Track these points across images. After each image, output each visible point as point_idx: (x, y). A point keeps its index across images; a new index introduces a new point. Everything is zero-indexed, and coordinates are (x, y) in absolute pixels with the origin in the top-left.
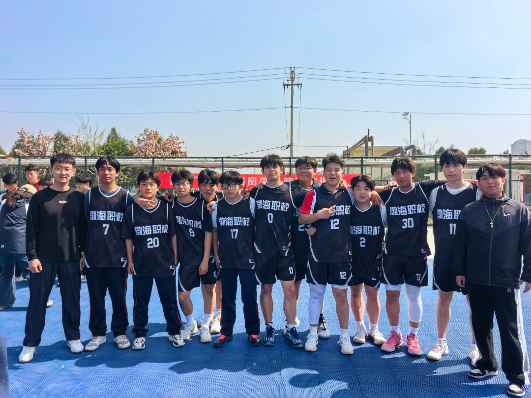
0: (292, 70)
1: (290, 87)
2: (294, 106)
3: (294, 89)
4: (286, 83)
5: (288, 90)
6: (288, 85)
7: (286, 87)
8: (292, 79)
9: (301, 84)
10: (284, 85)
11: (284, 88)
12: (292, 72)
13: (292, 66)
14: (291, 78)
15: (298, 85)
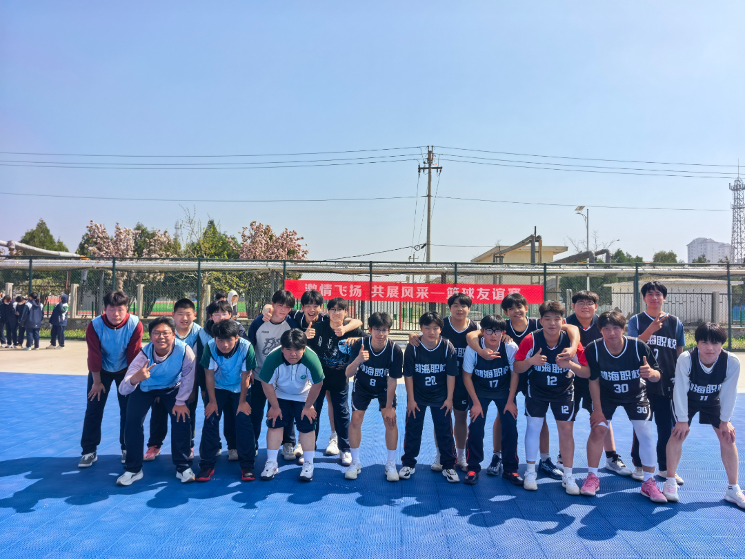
0: (430, 149)
1: (427, 171)
2: (432, 193)
3: (432, 174)
4: (422, 166)
5: (425, 175)
6: (424, 168)
7: (422, 171)
8: (430, 160)
9: (441, 168)
10: (420, 169)
11: (419, 171)
12: (430, 153)
13: (430, 145)
14: (428, 159)
15: (437, 168)
